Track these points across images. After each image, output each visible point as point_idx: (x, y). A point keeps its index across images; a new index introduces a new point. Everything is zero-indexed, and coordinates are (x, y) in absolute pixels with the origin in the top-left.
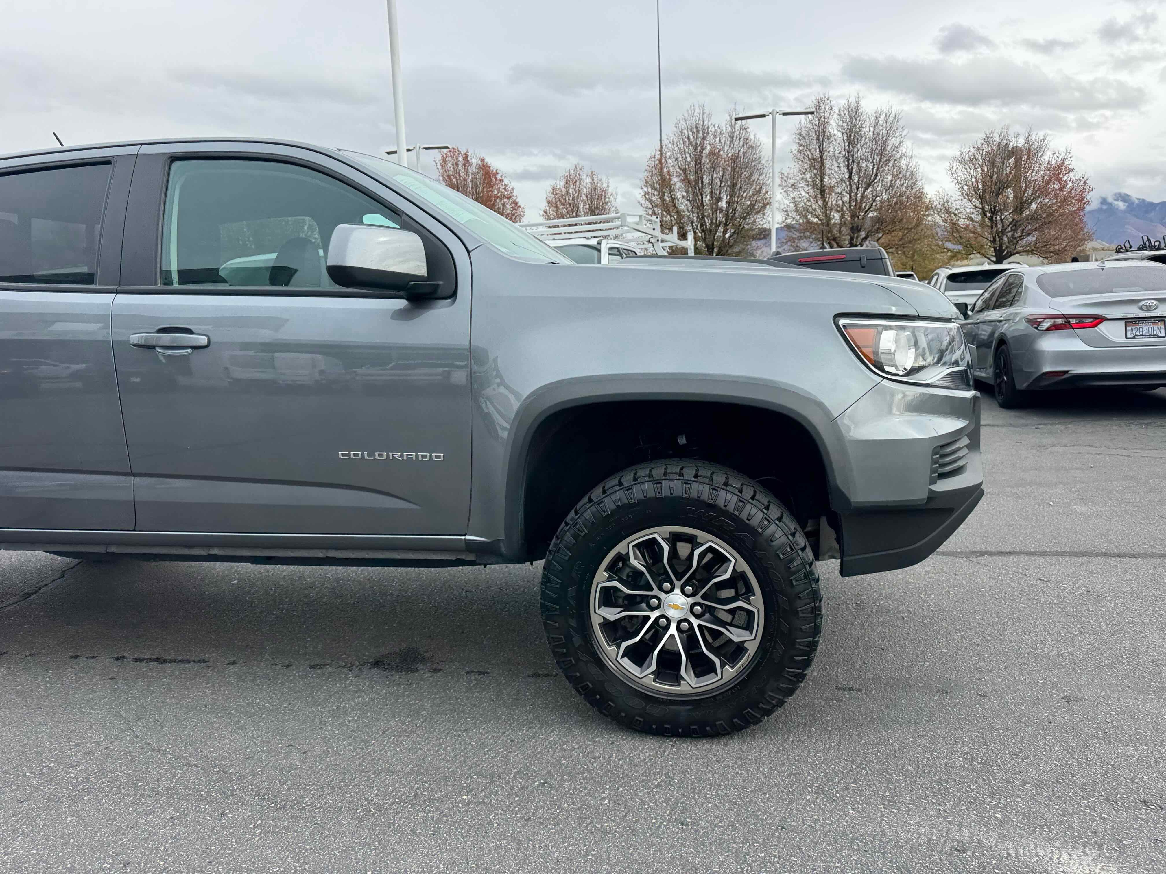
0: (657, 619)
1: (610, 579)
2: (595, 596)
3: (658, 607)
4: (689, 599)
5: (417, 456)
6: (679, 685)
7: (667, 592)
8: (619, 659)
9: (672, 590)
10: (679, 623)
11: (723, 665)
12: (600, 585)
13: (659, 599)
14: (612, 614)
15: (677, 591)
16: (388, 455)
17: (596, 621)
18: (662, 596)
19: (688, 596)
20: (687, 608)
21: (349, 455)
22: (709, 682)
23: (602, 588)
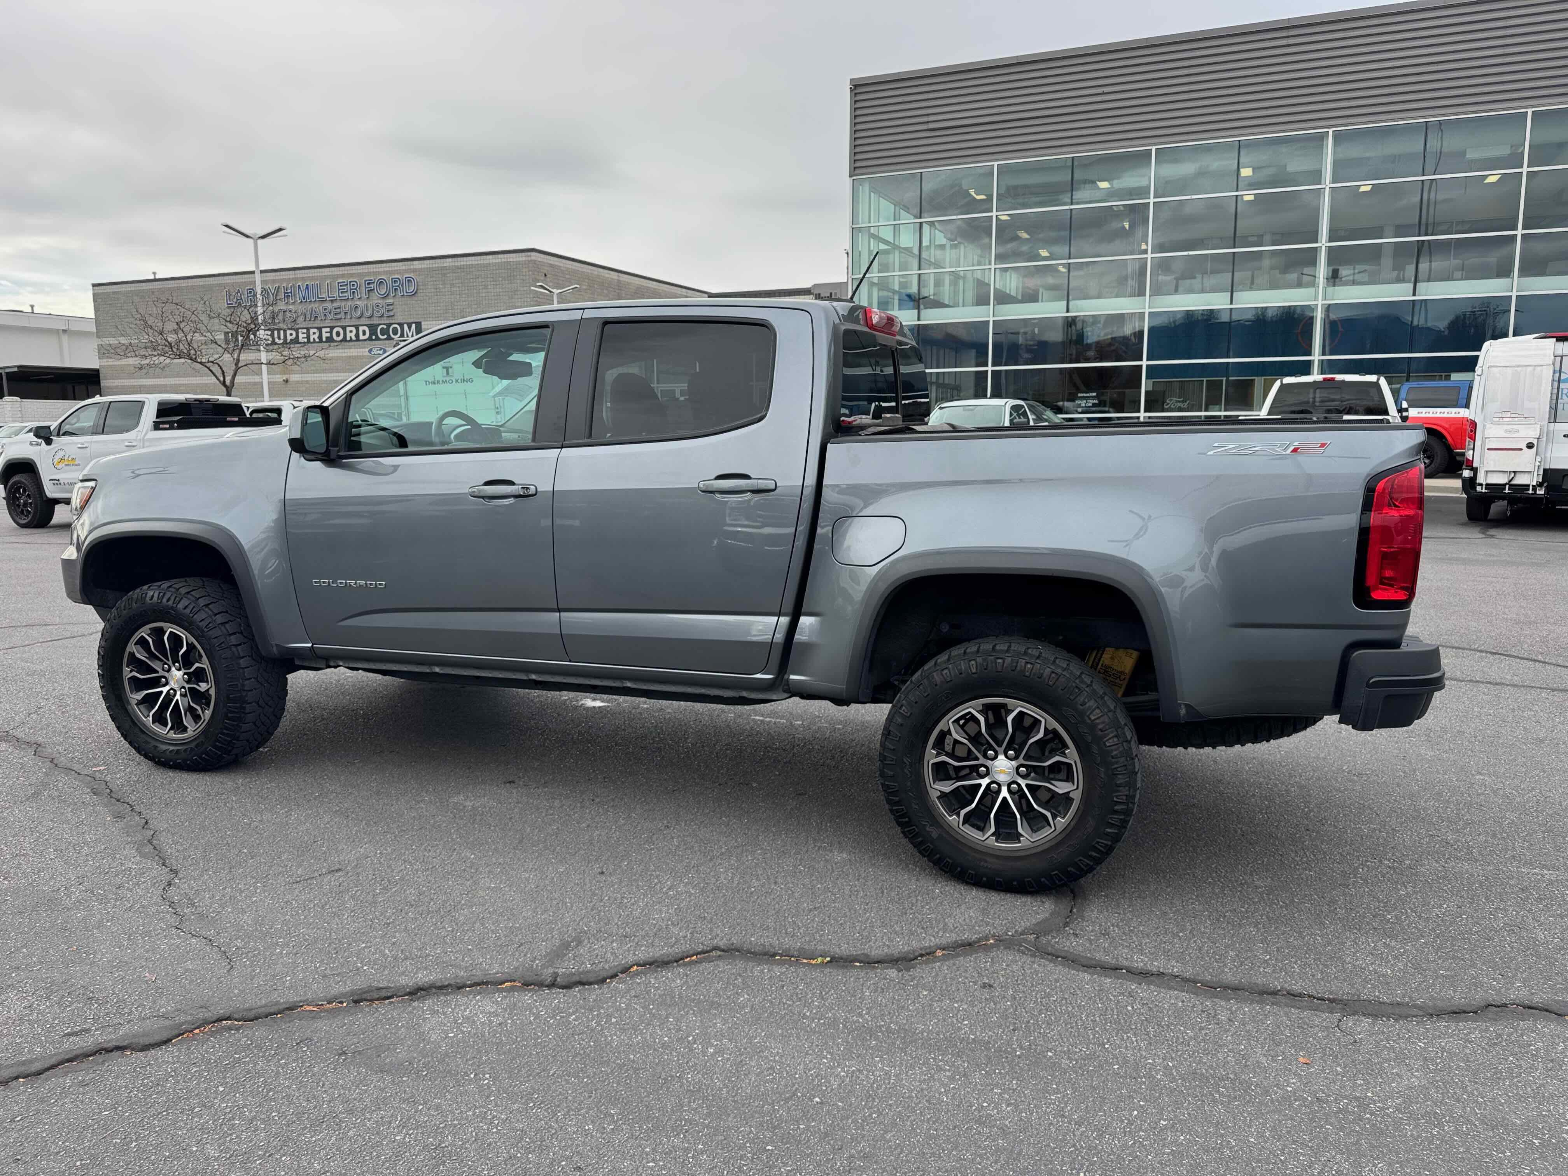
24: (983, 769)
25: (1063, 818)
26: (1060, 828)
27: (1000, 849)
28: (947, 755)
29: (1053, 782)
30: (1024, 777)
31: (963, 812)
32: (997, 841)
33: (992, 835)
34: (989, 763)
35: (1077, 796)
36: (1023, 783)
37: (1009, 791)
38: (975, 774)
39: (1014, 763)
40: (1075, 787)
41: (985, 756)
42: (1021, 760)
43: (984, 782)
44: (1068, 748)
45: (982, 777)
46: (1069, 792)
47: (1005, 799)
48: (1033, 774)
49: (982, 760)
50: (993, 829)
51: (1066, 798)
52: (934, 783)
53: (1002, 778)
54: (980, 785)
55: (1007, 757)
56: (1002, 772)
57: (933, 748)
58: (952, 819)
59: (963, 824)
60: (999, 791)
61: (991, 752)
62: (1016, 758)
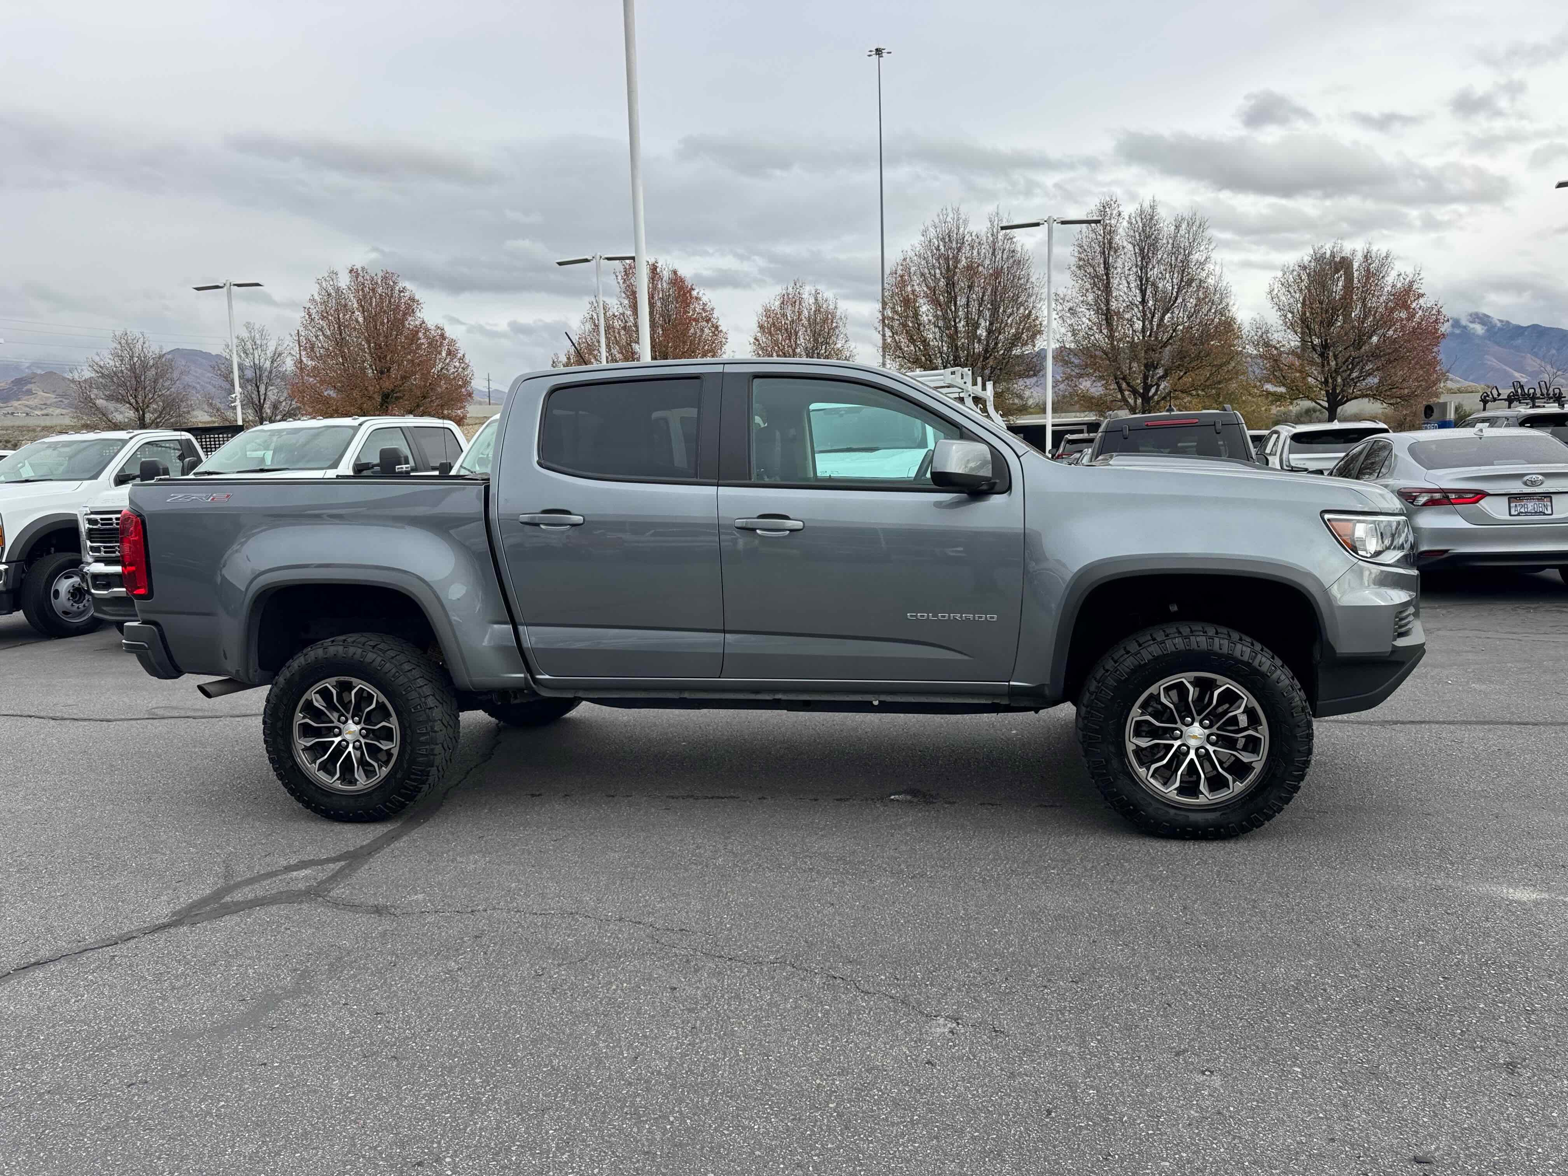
0: (1179, 747)
1: (1142, 714)
2: (1130, 728)
3: (1181, 737)
4: (1206, 731)
5: (974, 617)
6: (1198, 798)
7: (1188, 725)
8: (1149, 778)
9: (1192, 724)
10: (1197, 750)
11: (1234, 782)
12: (1135, 719)
13: (1181, 732)
14: (1144, 743)
15: (1196, 724)
16: (949, 616)
17: (1130, 748)
18: (1184, 728)
19: (1205, 728)
20: (1204, 737)
21: (916, 616)
22: (1222, 795)
23: (1136, 721)
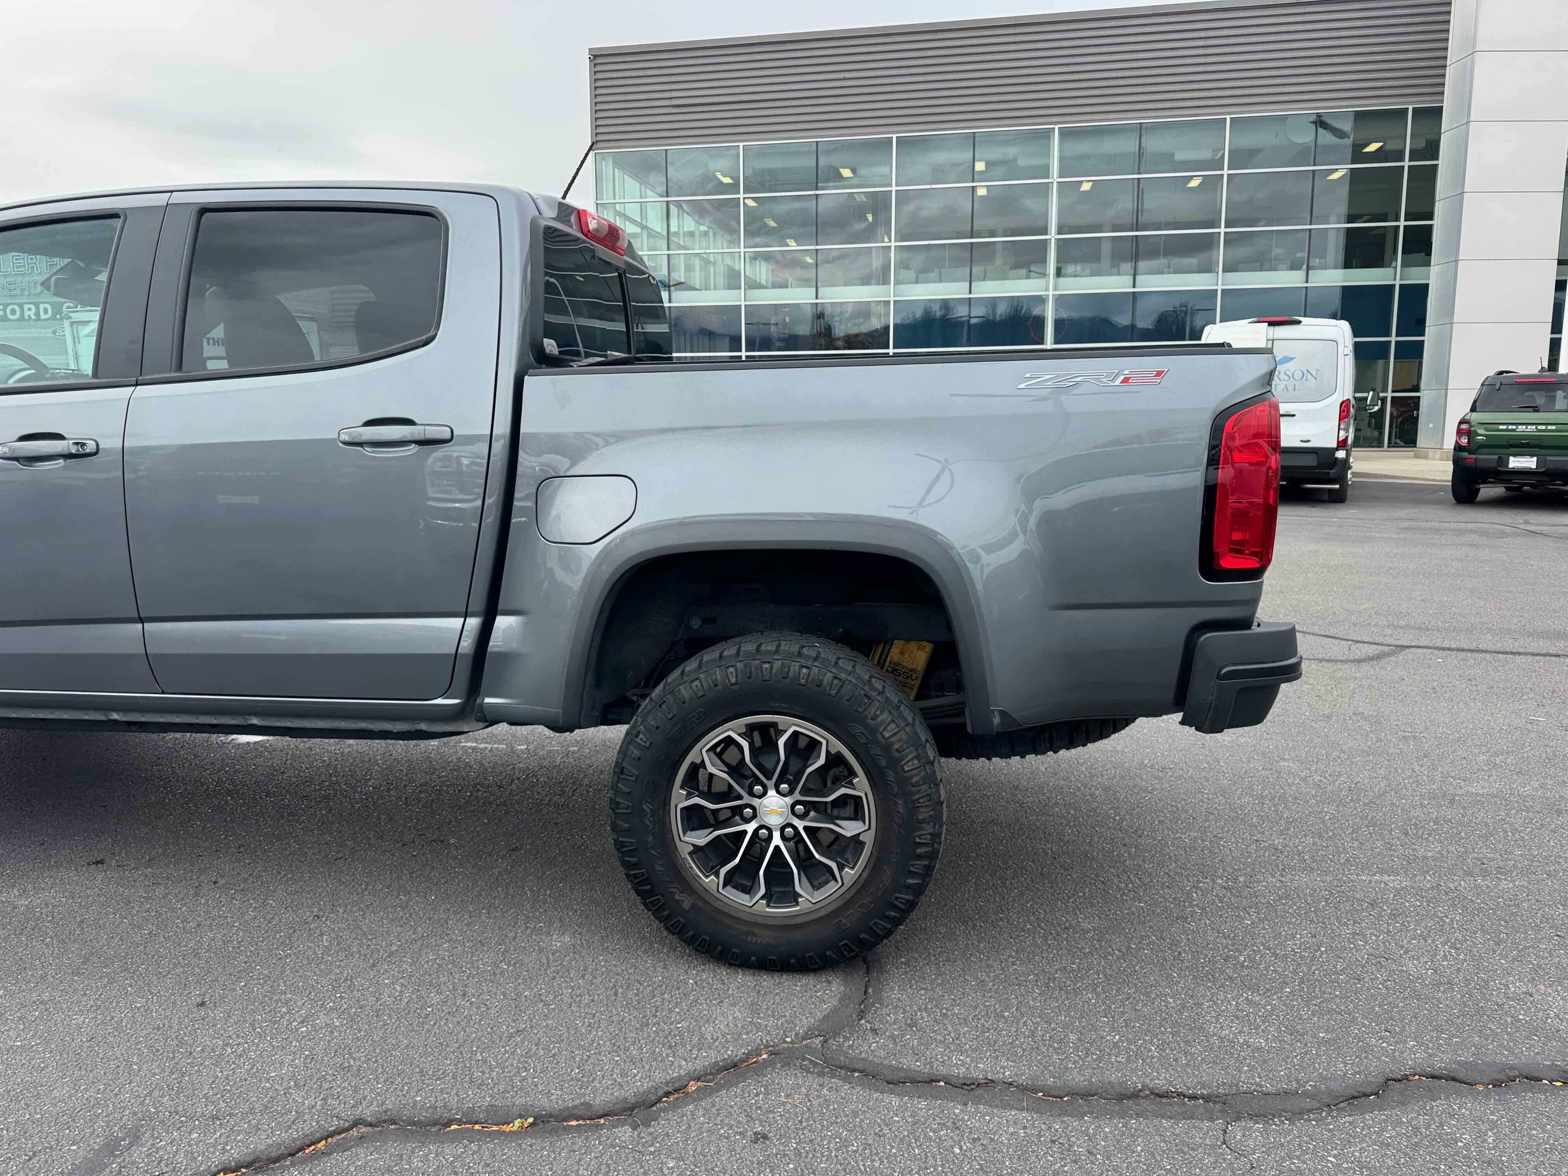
24: (748, 810)
25: (852, 868)
26: (848, 882)
27: (773, 917)
28: (701, 795)
29: (838, 822)
30: (801, 817)
31: (724, 871)
32: (768, 905)
33: (762, 898)
34: (756, 802)
35: (868, 839)
36: (800, 825)
37: (783, 837)
38: (737, 818)
39: (789, 800)
40: (867, 827)
41: (751, 794)
42: (797, 796)
43: (750, 828)
44: (856, 776)
45: (747, 821)
46: (859, 834)
47: (777, 848)
48: (812, 814)
49: (747, 799)
50: (763, 891)
51: (856, 842)
52: (684, 834)
53: (774, 821)
54: (745, 832)
55: (778, 792)
56: (772, 812)
57: (682, 787)
58: (709, 881)
59: (724, 887)
60: (770, 837)
61: (758, 788)
62: (791, 792)
